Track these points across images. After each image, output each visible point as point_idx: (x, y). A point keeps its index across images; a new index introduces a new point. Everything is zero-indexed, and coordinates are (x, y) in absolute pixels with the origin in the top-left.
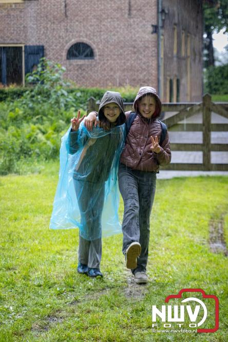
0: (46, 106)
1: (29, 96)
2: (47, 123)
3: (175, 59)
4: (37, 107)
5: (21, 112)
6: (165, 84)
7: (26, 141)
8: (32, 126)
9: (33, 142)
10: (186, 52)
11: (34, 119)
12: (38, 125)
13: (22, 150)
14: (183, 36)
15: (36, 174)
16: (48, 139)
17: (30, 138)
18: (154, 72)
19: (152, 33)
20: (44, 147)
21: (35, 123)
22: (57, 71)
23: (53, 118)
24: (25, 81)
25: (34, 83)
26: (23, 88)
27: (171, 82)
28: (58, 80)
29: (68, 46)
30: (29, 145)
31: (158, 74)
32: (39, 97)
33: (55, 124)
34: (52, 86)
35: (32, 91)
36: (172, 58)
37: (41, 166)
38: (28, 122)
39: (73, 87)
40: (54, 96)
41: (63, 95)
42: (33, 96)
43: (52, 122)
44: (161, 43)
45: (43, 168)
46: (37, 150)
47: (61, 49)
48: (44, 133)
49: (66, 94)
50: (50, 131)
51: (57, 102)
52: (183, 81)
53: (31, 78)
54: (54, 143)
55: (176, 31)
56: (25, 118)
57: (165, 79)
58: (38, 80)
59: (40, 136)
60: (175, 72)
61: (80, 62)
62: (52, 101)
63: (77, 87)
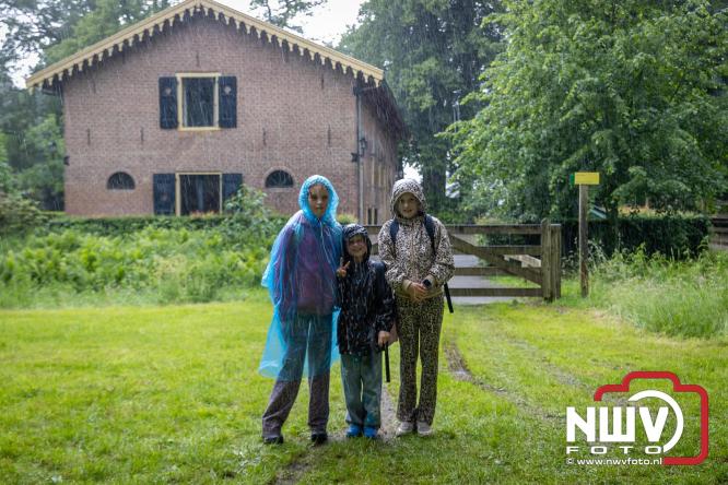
0: (245, 234)
1: (227, 224)
2: (248, 251)
3: (373, 189)
4: (237, 235)
5: (220, 240)
6: (364, 213)
7: (226, 268)
8: (232, 253)
9: (233, 270)
10: (382, 183)
11: (234, 247)
12: (238, 253)
13: (222, 277)
14: (380, 167)
15: (240, 301)
16: (249, 266)
17: (229, 266)
18: (354, 200)
19: (353, 161)
20: (246, 274)
21: (234, 251)
22: (258, 198)
23: (254, 245)
24: (223, 208)
25: (232, 210)
26: (221, 217)
27: (370, 211)
28: (258, 207)
29: (267, 174)
30: (231, 273)
31: (359, 203)
32: (238, 225)
33: (257, 251)
34: (252, 214)
35: (230, 218)
36: (370, 187)
37: (245, 293)
38: (227, 250)
39: (273, 215)
40: (255, 223)
41: (263, 222)
42: (232, 224)
43: (252, 249)
44: (361, 172)
45: (247, 294)
46: (238, 278)
47: (260, 178)
48: (244, 261)
49: (267, 220)
50: (251, 258)
51: (258, 230)
52: (380, 212)
53: (231, 205)
54: (255, 270)
55: (373, 162)
56: (224, 245)
57: (364, 209)
58: (237, 207)
59: (241, 263)
60: (373, 202)
61: (278, 190)
62: (252, 228)
63: (277, 215)
